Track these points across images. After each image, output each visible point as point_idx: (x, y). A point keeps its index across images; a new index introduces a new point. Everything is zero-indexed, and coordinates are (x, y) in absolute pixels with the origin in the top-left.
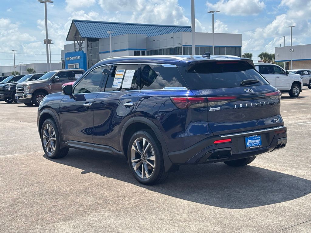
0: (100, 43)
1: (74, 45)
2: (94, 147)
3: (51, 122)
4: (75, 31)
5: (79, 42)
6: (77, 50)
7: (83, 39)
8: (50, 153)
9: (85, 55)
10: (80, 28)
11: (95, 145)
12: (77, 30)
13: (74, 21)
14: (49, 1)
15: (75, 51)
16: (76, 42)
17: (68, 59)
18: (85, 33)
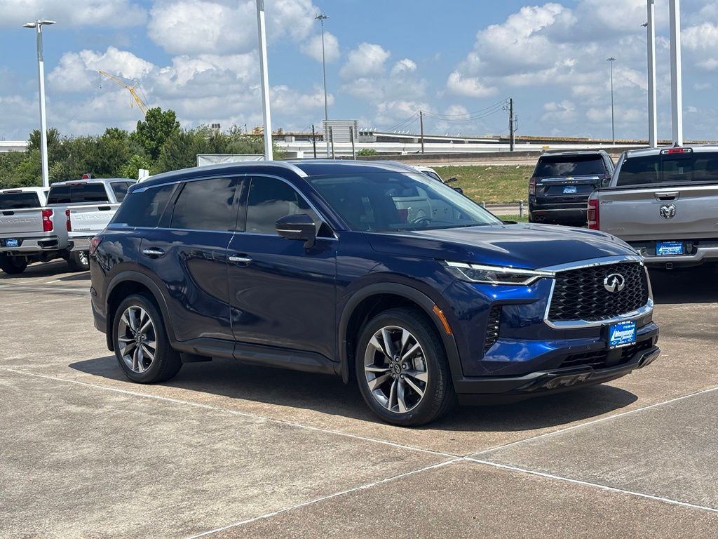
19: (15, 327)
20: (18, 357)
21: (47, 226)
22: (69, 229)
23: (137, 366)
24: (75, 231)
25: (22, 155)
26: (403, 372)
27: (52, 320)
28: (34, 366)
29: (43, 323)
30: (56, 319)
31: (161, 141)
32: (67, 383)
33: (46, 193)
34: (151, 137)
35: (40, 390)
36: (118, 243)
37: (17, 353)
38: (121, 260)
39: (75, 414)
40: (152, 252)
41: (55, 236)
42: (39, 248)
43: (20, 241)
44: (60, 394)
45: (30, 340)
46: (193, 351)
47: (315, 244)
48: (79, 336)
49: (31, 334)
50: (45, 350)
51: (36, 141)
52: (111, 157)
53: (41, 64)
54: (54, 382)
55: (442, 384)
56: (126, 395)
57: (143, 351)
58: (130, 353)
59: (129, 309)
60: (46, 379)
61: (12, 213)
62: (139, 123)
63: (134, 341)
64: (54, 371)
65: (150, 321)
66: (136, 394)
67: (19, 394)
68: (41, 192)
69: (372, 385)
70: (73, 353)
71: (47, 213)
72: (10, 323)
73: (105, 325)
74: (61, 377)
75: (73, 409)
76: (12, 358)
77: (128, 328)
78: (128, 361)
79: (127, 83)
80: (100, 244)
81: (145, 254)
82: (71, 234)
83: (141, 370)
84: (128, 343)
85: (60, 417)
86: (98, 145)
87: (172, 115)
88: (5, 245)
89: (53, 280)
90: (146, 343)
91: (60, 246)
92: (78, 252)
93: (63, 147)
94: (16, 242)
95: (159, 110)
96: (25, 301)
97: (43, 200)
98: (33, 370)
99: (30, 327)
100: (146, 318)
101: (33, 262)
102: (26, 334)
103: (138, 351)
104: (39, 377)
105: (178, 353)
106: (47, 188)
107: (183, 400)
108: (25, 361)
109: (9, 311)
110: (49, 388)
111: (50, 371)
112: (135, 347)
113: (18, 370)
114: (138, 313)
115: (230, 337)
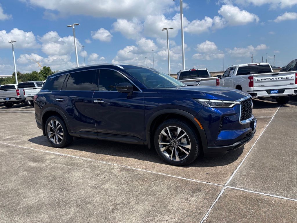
19: (8, 125)
20: (9, 137)
21: (18, 94)
22: (25, 95)
23: (56, 141)
24: (26, 95)
25: (11, 78)
26: (177, 144)
27: (21, 122)
28: (15, 141)
29: (18, 123)
30: (22, 121)
31: (47, 74)
32: (28, 149)
33: (17, 85)
34: (44, 73)
35: (17, 154)
36: (44, 97)
37: (8, 136)
38: (46, 103)
39: (33, 168)
40: (59, 100)
41: (20, 97)
42: (16, 100)
43: (10, 98)
44: (25, 155)
45: (13, 130)
46: (79, 136)
47: (132, 94)
48: (31, 127)
49: (14, 127)
50: (19, 134)
51: (14, 74)
52: (34, 78)
53: (14, 52)
54: (23, 149)
55: (197, 150)
56: (53, 154)
57: (58, 136)
58: (53, 137)
59: (51, 121)
60: (20, 147)
61: (7, 91)
62: (41, 70)
63: (54, 133)
64: (22, 143)
65: (60, 125)
66: (58, 153)
67: (8, 157)
68: (16, 86)
69: (162, 149)
70: (29, 134)
71: (18, 91)
72: (7, 123)
73: (42, 127)
74: (25, 146)
75: (32, 164)
76: (6, 138)
77: (51, 128)
78: (52, 140)
79: (37, 62)
80: (37, 98)
81: (57, 100)
82: (25, 96)
83: (58, 143)
84: (51, 133)
85: (26, 170)
86: (31, 75)
87: (49, 68)
88: (6, 100)
89: (21, 109)
90: (59, 134)
91: (22, 99)
92: (28, 101)
93: (21, 76)
94: (9, 99)
95: (46, 67)
96: (12, 116)
97: (16, 87)
98: (14, 143)
99: (14, 125)
100: (58, 124)
101: (15, 104)
102: (12, 128)
103: (56, 136)
104: (17, 147)
105: (72, 137)
106: (17, 84)
107: (78, 156)
108: (12, 139)
109: (7, 119)
110: (21, 153)
111: (21, 143)
112: (54, 135)
113: (9, 143)
114: (55, 122)
115: (96, 131)
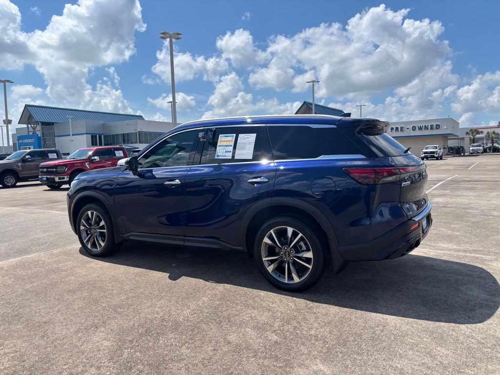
0: (55, 127)
1: (27, 129)
2: (184, 240)
3: (98, 208)
4: (28, 115)
5: (32, 126)
6: (31, 133)
7: (37, 123)
8: (94, 250)
9: (39, 138)
10: (34, 113)
11: (186, 238)
12: (30, 114)
13: (26, 106)
14: (8, 81)
15: (29, 134)
16: (29, 126)
17: (21, 141)
18: (38, 117)
